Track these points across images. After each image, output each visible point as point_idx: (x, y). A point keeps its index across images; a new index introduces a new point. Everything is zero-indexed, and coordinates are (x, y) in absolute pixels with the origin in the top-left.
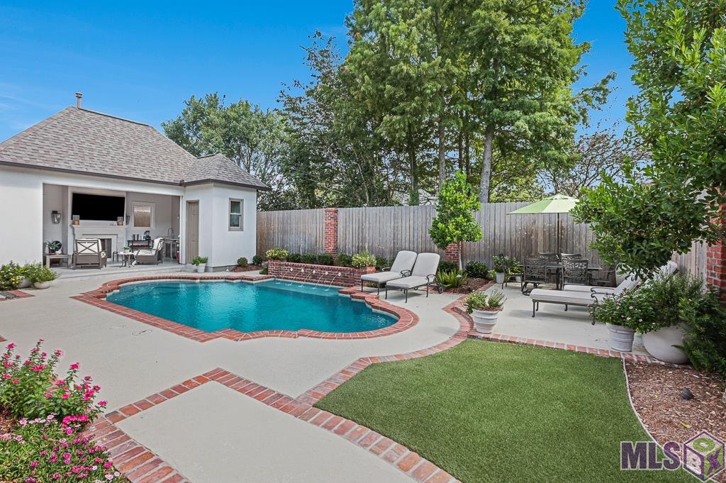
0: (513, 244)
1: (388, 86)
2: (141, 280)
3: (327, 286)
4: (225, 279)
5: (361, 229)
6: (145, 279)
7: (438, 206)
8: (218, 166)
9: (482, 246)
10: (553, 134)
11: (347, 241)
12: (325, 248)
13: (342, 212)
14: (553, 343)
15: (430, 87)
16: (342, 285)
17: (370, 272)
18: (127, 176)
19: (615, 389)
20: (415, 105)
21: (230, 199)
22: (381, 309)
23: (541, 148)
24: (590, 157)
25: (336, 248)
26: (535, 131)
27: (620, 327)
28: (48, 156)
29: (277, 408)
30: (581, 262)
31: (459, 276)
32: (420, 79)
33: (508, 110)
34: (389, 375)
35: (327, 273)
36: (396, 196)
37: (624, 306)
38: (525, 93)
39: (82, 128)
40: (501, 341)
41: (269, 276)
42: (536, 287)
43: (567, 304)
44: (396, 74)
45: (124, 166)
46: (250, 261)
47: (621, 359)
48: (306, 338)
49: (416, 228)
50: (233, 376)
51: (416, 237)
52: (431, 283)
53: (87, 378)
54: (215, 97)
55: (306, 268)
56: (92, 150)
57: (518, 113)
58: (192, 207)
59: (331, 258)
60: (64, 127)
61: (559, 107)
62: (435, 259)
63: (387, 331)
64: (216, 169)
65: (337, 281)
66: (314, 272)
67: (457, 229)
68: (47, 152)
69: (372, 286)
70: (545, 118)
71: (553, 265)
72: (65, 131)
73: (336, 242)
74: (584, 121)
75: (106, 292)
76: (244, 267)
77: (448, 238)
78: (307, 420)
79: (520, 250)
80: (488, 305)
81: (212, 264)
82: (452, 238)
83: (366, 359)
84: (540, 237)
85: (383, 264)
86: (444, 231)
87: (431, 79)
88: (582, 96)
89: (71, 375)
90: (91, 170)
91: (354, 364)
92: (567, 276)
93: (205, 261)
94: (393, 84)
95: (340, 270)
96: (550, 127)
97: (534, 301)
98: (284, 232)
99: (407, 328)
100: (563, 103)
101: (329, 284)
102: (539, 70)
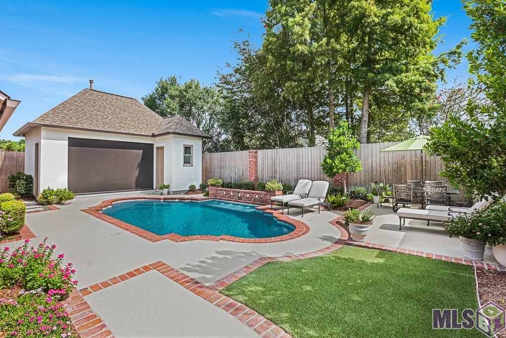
0: (387, 173)
1: (289, 62)
2: (127, 199)
3: (249, 204)
4: (180, 199)
5: (274, 164)
6: (129, 199)
7: (327, 147)
8: (176, 123)
9: (362, 175)
10: (417, 90)
11: (264, 173)
12: (248, 178)
13: (260, 153)
14: (414, 251)
15: (320, 61)
16: (259, 204)
17: (278, 195)
18: (119, 131)
19: (465, 292)
20: (309, 74)
21: (184, 145)
22: (283, 221)
23: (407, 101)
24: (448, 107)
25: (257, 179)
26: (402, 88)
27: (471, 240)
28: (71, 120)
29: (193, 292)
30: (441, 187)
31: (344, 198)
32: (312, 55)
33: (380, 73)
34: (279, 272)
35: (248, 196)
36: (301, 141)
37: (475, 222)
38: (393, 60)
39: (92, 102)
40: (372, 248)
41: (210, 197)
42: (404, 207)
43: (429, 220)
44: (294, 53)
45: (117, 125)
46: (198, 187)
47: (473, 266)
48: (225, 241)
49: (313, 163)
50: (169, 267)
51: (313, 170)
52: (322, 203)
53: (70, 264)
54: (174, 78)
55: (234, 192)
56: (98, 115)
57: (387, 75)
58: (159, 151)
59: (253, 185)
60: (82, 102)
61: (421, 69)
62: (326, 185)
63: (285, 238)
64: (175, 125)
65: (255, 201)
66: (239, 195)
67: (342, 163)
68: (71, 118)
69: (279, 205)
70: (409, 77)
71: (418, 189)
72: (82, 104)
73: (256, 174)
74: (442, 79)
75: (103, 207)
76: (194, 191)
77: (335, 170)
78: (212, 303)
79: (393, 179)
80: (361, 220)
81: (172, 189)
82: (338, 169)
83: (265, 258)
84: (409, 169)
85: (288, 189)
86: (331, 165)
87: (320, 55)
88: (440, 59)
89: (59, 261)
90: (96, 128)
91: (256, 261)
92: (429, 198)
93: (168, 187)
94: (292, 60)
95: (257, 194)
96: (413, 84)
97: (401, 218)
98: (221, 167)
99: (300, 236)
100: (424, 65)
101: (249, 203)
102: (404, 42)
